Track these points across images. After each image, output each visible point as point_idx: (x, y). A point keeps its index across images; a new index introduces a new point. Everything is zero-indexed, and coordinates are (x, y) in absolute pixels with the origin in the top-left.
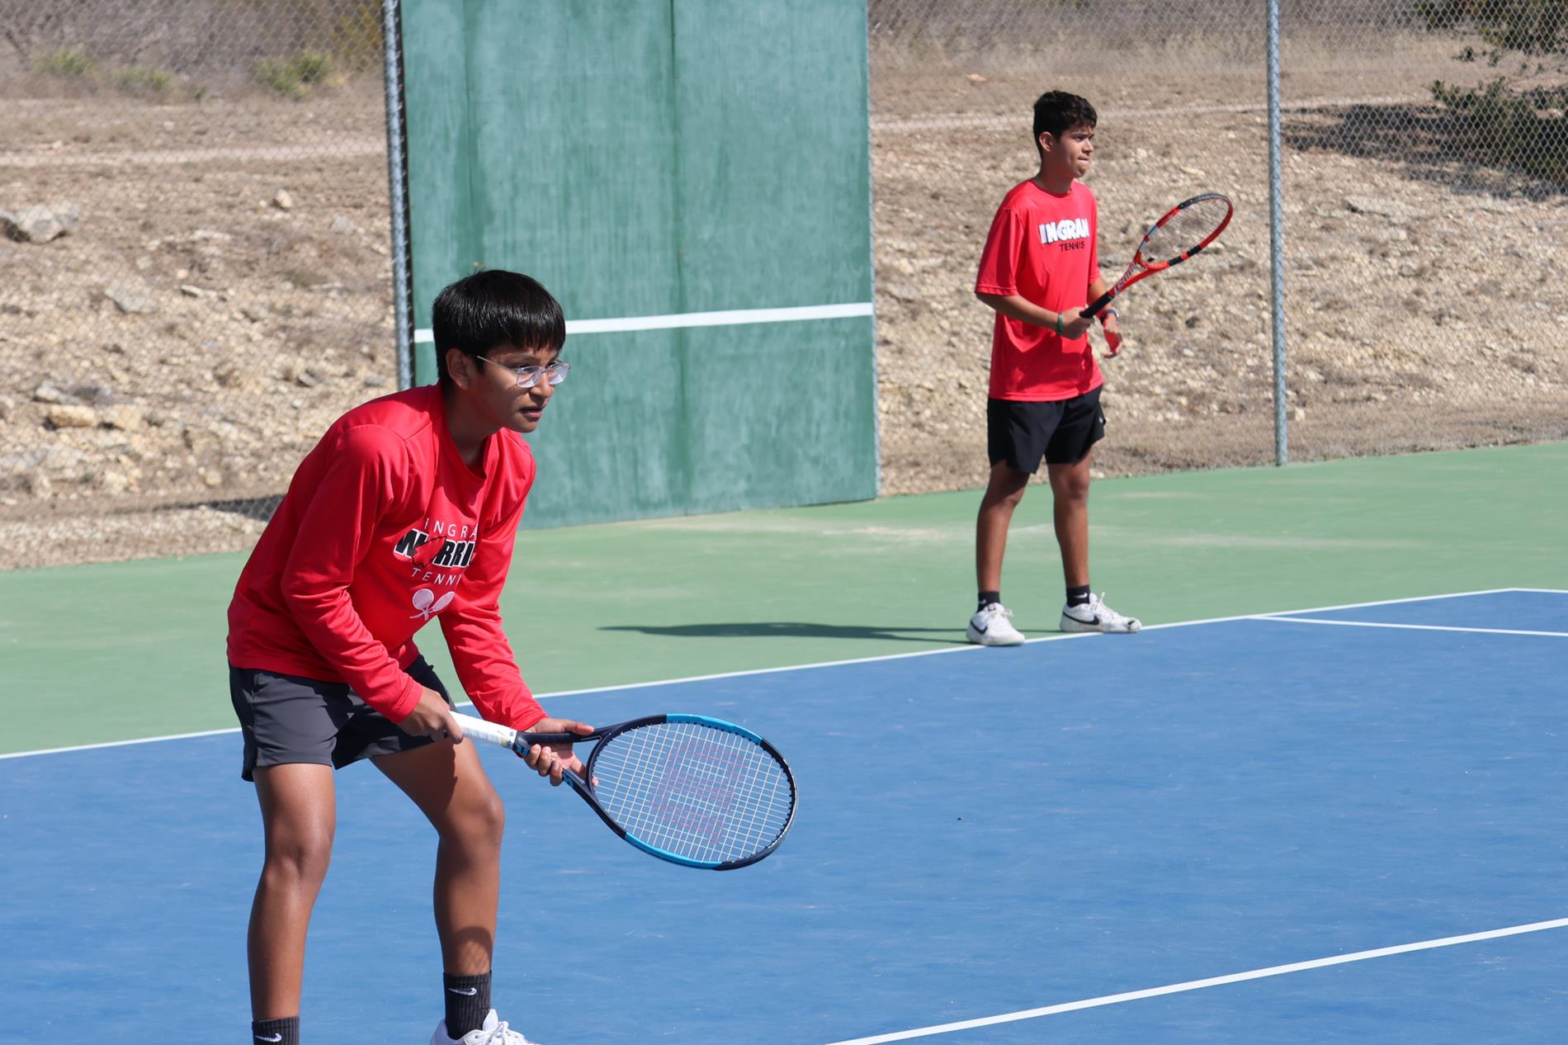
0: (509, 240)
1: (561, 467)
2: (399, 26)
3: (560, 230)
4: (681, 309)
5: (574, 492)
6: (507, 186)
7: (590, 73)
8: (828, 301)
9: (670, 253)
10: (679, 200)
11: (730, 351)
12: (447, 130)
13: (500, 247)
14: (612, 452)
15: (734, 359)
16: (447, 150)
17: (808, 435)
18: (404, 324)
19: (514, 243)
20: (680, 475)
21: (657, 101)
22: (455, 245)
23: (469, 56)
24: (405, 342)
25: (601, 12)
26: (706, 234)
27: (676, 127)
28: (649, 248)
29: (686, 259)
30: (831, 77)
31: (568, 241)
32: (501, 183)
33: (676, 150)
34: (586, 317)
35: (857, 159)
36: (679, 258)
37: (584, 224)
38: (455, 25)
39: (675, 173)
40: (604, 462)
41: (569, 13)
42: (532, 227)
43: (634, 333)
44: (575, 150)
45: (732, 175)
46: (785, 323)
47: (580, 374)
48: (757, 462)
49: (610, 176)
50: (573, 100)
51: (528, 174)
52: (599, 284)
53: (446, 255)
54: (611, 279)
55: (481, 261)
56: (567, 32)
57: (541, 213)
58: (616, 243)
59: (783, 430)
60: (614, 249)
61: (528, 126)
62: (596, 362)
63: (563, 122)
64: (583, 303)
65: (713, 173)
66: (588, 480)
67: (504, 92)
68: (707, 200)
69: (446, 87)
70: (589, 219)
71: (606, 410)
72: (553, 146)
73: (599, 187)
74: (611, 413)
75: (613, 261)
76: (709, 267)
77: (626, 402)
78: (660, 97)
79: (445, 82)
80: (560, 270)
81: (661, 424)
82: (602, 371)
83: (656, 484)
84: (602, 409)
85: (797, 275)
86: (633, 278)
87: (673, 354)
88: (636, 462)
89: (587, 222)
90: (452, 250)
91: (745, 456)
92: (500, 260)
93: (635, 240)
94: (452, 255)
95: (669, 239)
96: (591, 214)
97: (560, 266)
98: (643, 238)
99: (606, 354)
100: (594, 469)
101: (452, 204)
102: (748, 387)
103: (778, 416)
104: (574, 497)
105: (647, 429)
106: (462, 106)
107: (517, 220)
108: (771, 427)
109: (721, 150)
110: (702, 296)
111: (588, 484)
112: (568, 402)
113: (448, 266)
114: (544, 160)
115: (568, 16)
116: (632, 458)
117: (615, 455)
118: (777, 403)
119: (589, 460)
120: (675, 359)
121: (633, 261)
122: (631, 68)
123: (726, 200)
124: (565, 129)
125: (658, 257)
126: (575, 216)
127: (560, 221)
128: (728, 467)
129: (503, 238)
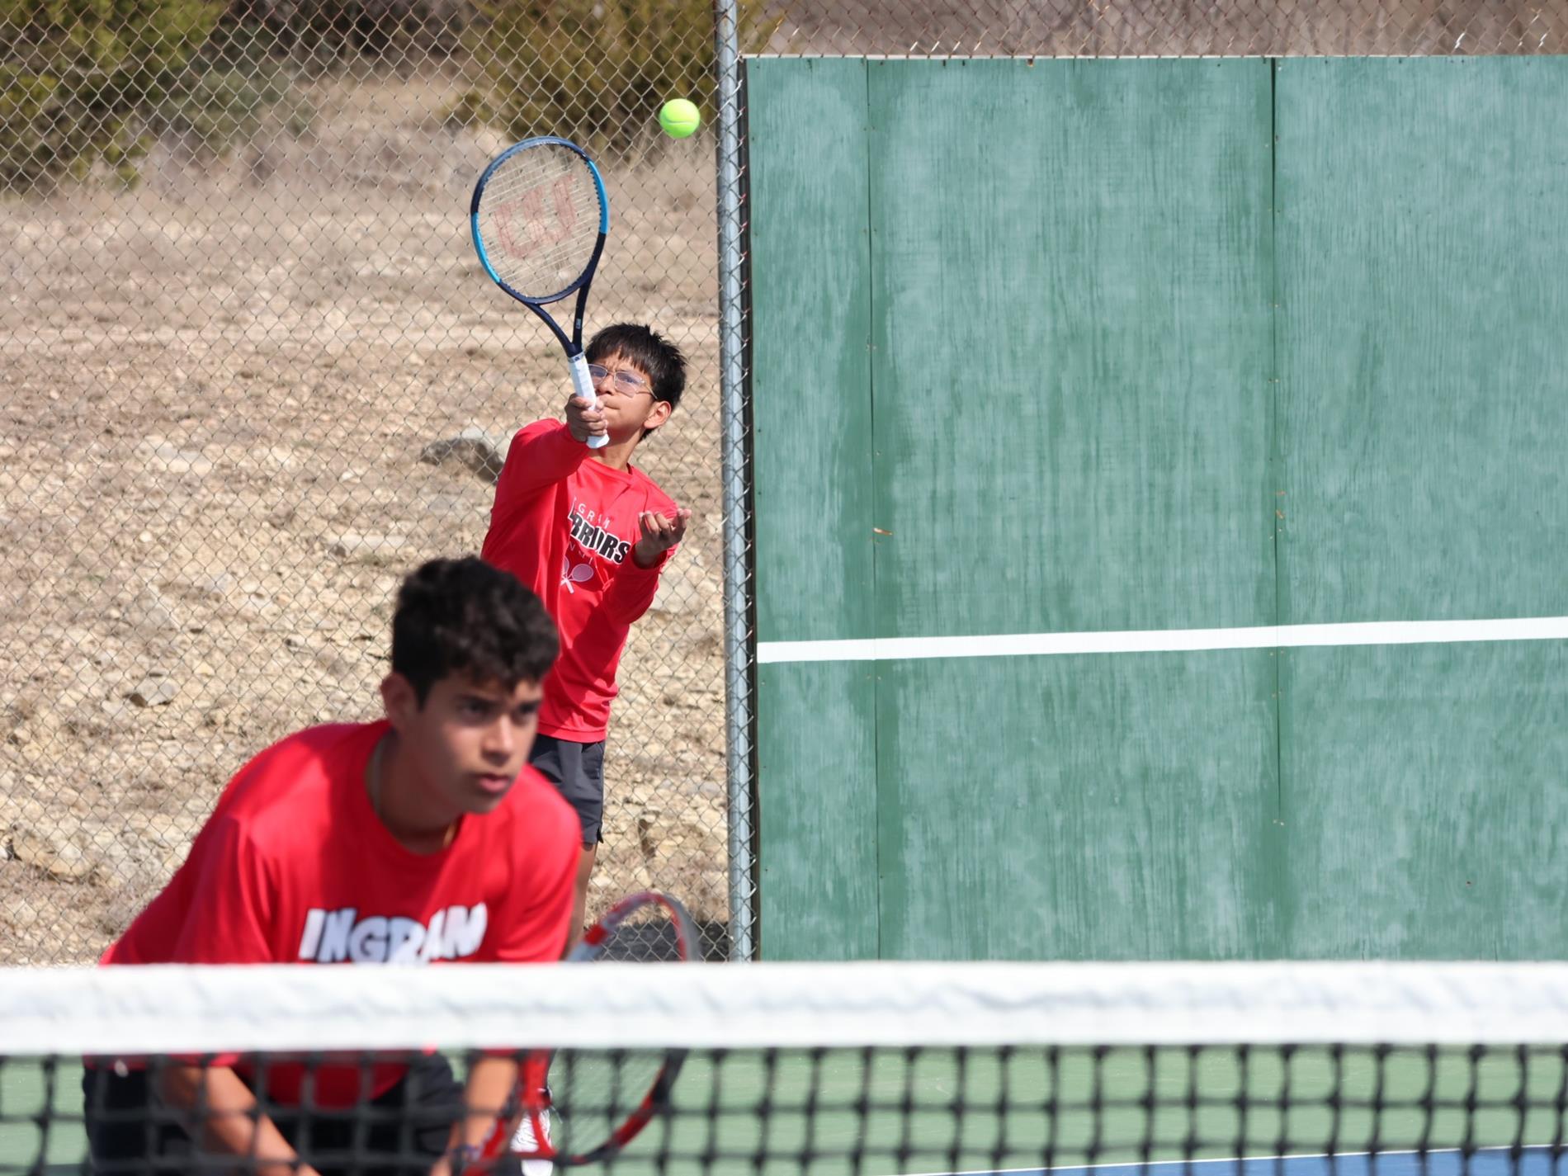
0: (942, 490)
1: (1035, 887)
2: (743, 123)
3: (1041, 474)
4: (1278, 617)
5: (1057, 930)
6: (941, 397)
7: (1107, 202)
9: (1258, 517)
10: (1277, 424)
11: (1375, 691)
12: (827, 301)
13: (924, 504)
14: (1136, 863)
15: (1381, 706)
16: (826, 333)
17: (1534, 846)
18: (740, 631)
19: (951, 495)
20: (1271, 908)
21: (1239, 252)
22: (838, 496)
23: (872, 176)
24: (740, 662)
25: (1132, 97)
26: (1331, 485)
27: (1275, 296)
28: (1216, 508)
29: (1290, 528)
31: (1055, 494)
32: (929, 392)
33: (1274, 336)
34: (1089, 628)
36: (1275, 525)
37: (1089, 463)
38: (849, 122)
39: (1272, 375)
40: (1119, 881)
41: (1069, 100)
42: (987, 469)
43: (1182, 654)
44: (1074, 337)
45: (1386, 381)
46: (1490, 646)
47: (1073, 725)
48: (1426, 891)
49: (1142, 381)
50: (1074, 250)
51: (981, 377)
52: (1115, 568)
53: (820, 514)
54: (1139, 560)
55: (888, 529)
56: (1066, 132)
57: (1004, 445)
58: (1151, 499)
59: (1482, 836)
60: (1146, 509)
61: (983, 292)
62: (1104, 706)
63: (1053, 287)
64: (1083, 602)
65: (1347, 379)
66: (1086, 911)
67: (939, 236)
68: (1335, 426)
69: (827, 227)
70: (1098, 456)
71: (1124, 789)
72: (1031, 329)
73: (1119, 401)
74: (1135, 796)
75: (1145, 530)
76: (1337, 544)
77: (1165, 777)
78: (1244, 243)
79: (827, 219)
80: (1040, 543)
81: (1234, 818)
82: (1119, 722)
83: (1221, 923)
84: (1116, 787)
85: (1514, 560)
86: (1184, 560)
87: (1259, 696)
88: (1182, 882)
89: (1094, 462)
90: (831, 505)
91: (1403, 880)
92: (924, 524)
93: (1188, 495)
94: (831, 514)
95: (1257, 494)
96: (1103, 446)
97: (1040, 537)
98: (1204, 490)
99: (1127, 691)
100: (1099, 891)
101: (834, 428)
102: (1410, 757)
103: (1472, 811)
104: (1058, 941)
105: (1205, 827)
106: (859, 260)
107: (957, 457)
108: (1455, 828)
109: (1365, 338)
110: (1320, 593)
111: (1086, 919)
112: (1050, 774)
113: (823, 533)
114: (1013, 354)
115: (1068, 104)
116: (1174, 877)
117: (1141, 868)
118: (1471, 787)
119: (1090, 878)
120: (1264, 703)
121: (1184, 531)
122: (1189, 195)
123: (1373, 426)
124: (1057, 298)
125: (1233, 524)
126: (1071, 449)
127: (1041, 458)
128: (1366, 899)
129: (930, 487)
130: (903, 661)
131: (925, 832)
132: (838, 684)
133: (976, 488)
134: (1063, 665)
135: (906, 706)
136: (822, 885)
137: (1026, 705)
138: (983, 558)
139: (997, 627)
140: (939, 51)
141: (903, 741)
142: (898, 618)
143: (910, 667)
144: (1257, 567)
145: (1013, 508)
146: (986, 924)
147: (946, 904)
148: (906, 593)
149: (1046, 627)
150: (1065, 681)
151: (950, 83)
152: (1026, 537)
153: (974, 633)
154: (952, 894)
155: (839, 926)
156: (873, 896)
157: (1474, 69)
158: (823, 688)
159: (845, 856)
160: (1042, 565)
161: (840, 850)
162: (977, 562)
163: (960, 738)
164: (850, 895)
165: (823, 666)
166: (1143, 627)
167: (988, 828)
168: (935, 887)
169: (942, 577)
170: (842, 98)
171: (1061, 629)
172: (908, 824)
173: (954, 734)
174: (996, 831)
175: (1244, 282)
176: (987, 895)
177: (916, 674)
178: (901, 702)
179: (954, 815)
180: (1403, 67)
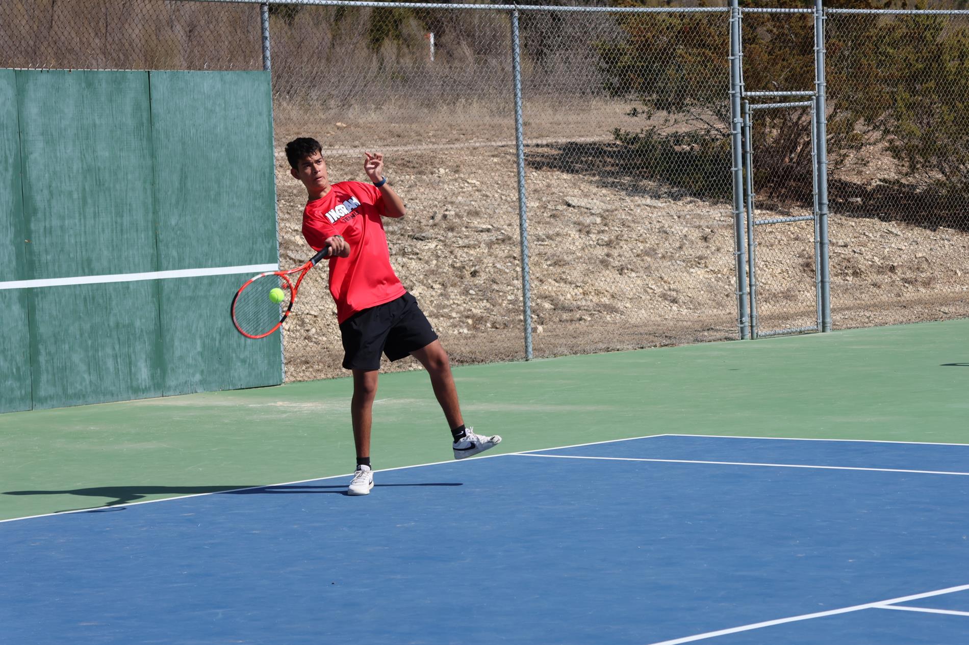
0: (48, 226)
1: (83, 367)
4: (158, 268)
5: (91, 382)
6: (46, 192)
7: (97, 122)
8: (250, 263)
9: (150, 233)
10: (156, 201)
11: (189, 294)
12: (6, 157)
13: (42, 230)
14: (115, 357)
15: (192, 299)
16: (6, 170)
19: (51, 227)
20: (158, 371)
21: (141, 140)
22: (13, 229)
23: (19, 112)
25: (104, 85)
26: (173, 221)
27: (153, 155)
28: (137, 231)
29: (161, 237)
30: (249, 124)
31: (85, 226)
32: (42, 191)
33: (153, 169)
34: (98, 274)
35: (267, 175)
36: (156, 236)
37: (96, 215)
38: (10, 92)
39: (153, 184)
40: (110, 363)
41: (83, 85)
42: (62, 218)
43: (128, 282)
44: (89, 170)
45: (189, 184)
46: (224, 276)
47: (94, 309)
48: (207, 362)
49: (112, 185)
50: (87, 139)
51: (59, 185)
52: (106, 253)
53: (7, 236)
54: (113, 250)
55: (30, 239)
56: (83, 97)
57: (68, 209)
58: (116, 228)
59: (224, 342)
60: (115, 231)
61: (58, 155)
62: (104, 301)
63: (81, 152)
64: (96, 265)
65: (177, 184)
66: (100, 375)
67: (43, 134)
68: (173, 201)
69: (5, 131)
70: (98, 212)
71: (111, 331)
72: (75, 168)
73: (105, 193)
74: (114, 333)
75: (115, 239)
76: (175, 242)
77: (124, 326)
78: (142, 137)
79: (5, 128)
80: (81, 245)
81: (146, 339)
82: (108, 307)
83: (143, 377)
84: (108, 330)
85: (230, 246)
86: (127, 249)
87: (153, 297)
88: (130, 363)
89: (97, 214)
90: (11, 233)
91: (200, 359)
92: (42, 238)
93: (128, 225)
94: (11, 235)
95: (150, 225)
96: (100, 209)
97: (81, 242)
98: (133, 224)
99: (111, 296)
100: (104, 368)
101: (10, 204)
102: (201, 316)
103: (220, 334)
104: (91, 386)
105: (137, 343)
106: (16, 142)
107: (52, 214)
108: (215, 340)
109: (182, 169)
110: (171, 260)
111: (100, 378)
112: (87, 327)
113: (8, 242)
114: (69, 176)
115: (83, 87)
116: (128, 361)
117: (117, 359)
118: (219, 326)
119: (101, 363)
120: (155, 299)
121: (127, 238)
122: (124, 119)
123: (186, 200)
124: (83, 157)
125: (143, 236)
126: (90, 210)
127: (80, 214)
128: (189, 366)
129: (44, 225)
130: (37, 288)
131: (46, 349)
132: (15, 296)
133: (59, 224)
134: (90, 288)
135: (38, 304)
136: (12, 370)
137: (78, 302)
138: (62, 250)
139: (68, 275)
140: (38, 67)
141: (38, 317)
142: (35, 272)
143: (39, 290)
144: (151, 251)
145: (71, 232)
146: (67, 381)
147: (54, 374)
148: (37, 264)
149: (84, 274)
150: (91, 294)
151: (44, 78)
152: (76, 242)
153: (60, 277)
154: (56, 371)
155: (18, 384)
156: (29, 373)
157: (212, 76)
158: (10, 298)
159: (19, 359)
160: (82, 252)
161: (18, 357)
162: (60, 251)
163: (57, 315)
164: (22, 373)
165: (10, 291)
166: (115, 273)
167: (67, 347)
168: (50, 368)
169: (49, 257)
170: (8, 84)
171: (89, 275)
172: (40, 347)
173: (55, 314)
174: (70, 348)
175: (143, 150)
176: (67, 371)
177: (41, 292)
178: (36, 303)
179: (56, 343)
180: (190, 75)
